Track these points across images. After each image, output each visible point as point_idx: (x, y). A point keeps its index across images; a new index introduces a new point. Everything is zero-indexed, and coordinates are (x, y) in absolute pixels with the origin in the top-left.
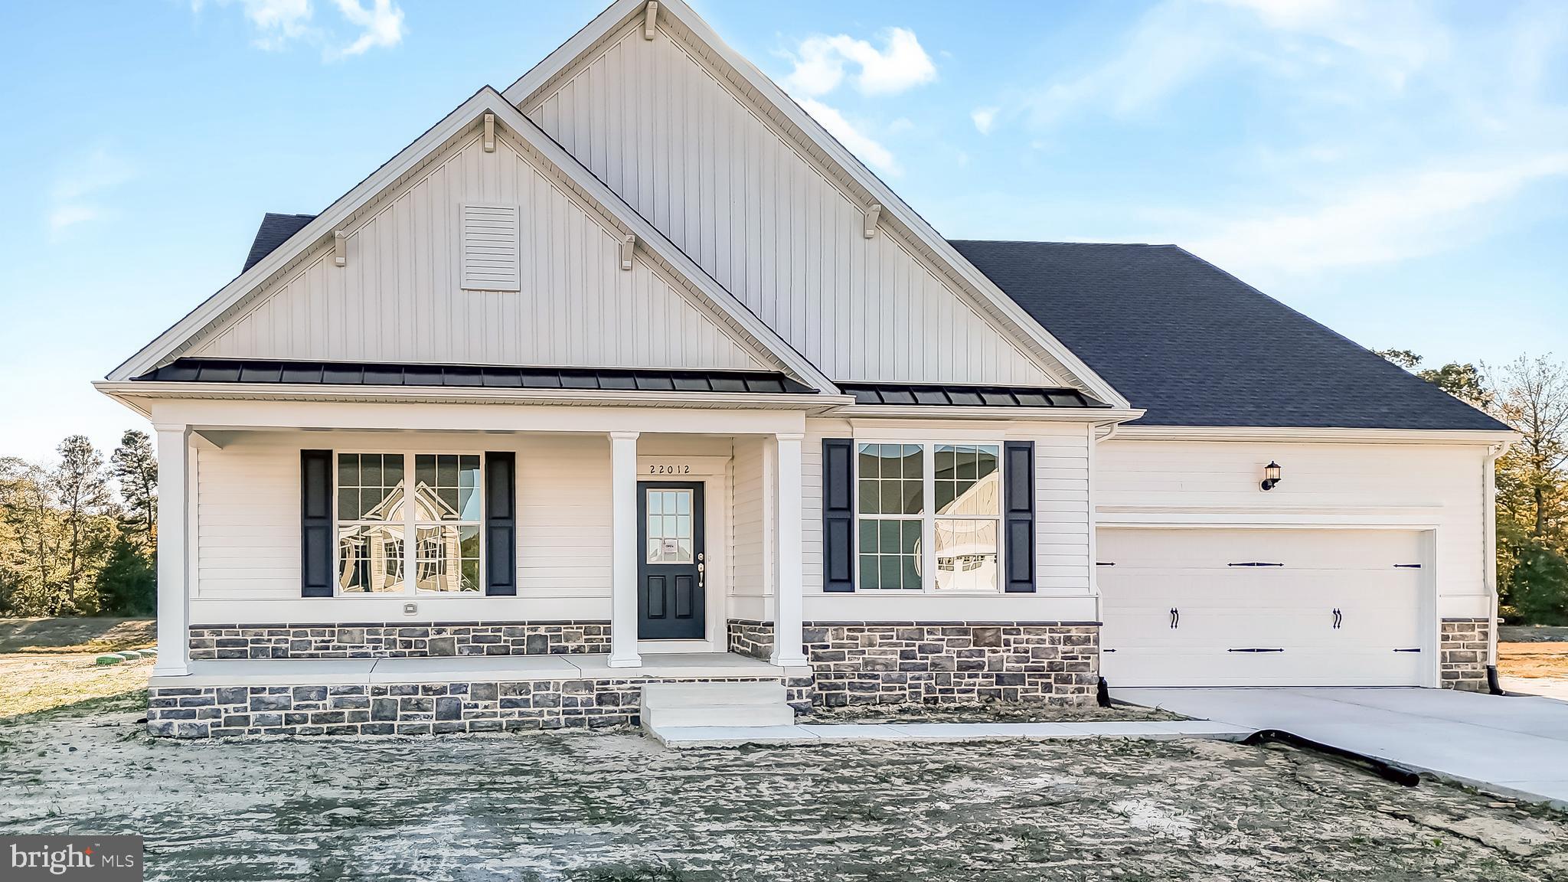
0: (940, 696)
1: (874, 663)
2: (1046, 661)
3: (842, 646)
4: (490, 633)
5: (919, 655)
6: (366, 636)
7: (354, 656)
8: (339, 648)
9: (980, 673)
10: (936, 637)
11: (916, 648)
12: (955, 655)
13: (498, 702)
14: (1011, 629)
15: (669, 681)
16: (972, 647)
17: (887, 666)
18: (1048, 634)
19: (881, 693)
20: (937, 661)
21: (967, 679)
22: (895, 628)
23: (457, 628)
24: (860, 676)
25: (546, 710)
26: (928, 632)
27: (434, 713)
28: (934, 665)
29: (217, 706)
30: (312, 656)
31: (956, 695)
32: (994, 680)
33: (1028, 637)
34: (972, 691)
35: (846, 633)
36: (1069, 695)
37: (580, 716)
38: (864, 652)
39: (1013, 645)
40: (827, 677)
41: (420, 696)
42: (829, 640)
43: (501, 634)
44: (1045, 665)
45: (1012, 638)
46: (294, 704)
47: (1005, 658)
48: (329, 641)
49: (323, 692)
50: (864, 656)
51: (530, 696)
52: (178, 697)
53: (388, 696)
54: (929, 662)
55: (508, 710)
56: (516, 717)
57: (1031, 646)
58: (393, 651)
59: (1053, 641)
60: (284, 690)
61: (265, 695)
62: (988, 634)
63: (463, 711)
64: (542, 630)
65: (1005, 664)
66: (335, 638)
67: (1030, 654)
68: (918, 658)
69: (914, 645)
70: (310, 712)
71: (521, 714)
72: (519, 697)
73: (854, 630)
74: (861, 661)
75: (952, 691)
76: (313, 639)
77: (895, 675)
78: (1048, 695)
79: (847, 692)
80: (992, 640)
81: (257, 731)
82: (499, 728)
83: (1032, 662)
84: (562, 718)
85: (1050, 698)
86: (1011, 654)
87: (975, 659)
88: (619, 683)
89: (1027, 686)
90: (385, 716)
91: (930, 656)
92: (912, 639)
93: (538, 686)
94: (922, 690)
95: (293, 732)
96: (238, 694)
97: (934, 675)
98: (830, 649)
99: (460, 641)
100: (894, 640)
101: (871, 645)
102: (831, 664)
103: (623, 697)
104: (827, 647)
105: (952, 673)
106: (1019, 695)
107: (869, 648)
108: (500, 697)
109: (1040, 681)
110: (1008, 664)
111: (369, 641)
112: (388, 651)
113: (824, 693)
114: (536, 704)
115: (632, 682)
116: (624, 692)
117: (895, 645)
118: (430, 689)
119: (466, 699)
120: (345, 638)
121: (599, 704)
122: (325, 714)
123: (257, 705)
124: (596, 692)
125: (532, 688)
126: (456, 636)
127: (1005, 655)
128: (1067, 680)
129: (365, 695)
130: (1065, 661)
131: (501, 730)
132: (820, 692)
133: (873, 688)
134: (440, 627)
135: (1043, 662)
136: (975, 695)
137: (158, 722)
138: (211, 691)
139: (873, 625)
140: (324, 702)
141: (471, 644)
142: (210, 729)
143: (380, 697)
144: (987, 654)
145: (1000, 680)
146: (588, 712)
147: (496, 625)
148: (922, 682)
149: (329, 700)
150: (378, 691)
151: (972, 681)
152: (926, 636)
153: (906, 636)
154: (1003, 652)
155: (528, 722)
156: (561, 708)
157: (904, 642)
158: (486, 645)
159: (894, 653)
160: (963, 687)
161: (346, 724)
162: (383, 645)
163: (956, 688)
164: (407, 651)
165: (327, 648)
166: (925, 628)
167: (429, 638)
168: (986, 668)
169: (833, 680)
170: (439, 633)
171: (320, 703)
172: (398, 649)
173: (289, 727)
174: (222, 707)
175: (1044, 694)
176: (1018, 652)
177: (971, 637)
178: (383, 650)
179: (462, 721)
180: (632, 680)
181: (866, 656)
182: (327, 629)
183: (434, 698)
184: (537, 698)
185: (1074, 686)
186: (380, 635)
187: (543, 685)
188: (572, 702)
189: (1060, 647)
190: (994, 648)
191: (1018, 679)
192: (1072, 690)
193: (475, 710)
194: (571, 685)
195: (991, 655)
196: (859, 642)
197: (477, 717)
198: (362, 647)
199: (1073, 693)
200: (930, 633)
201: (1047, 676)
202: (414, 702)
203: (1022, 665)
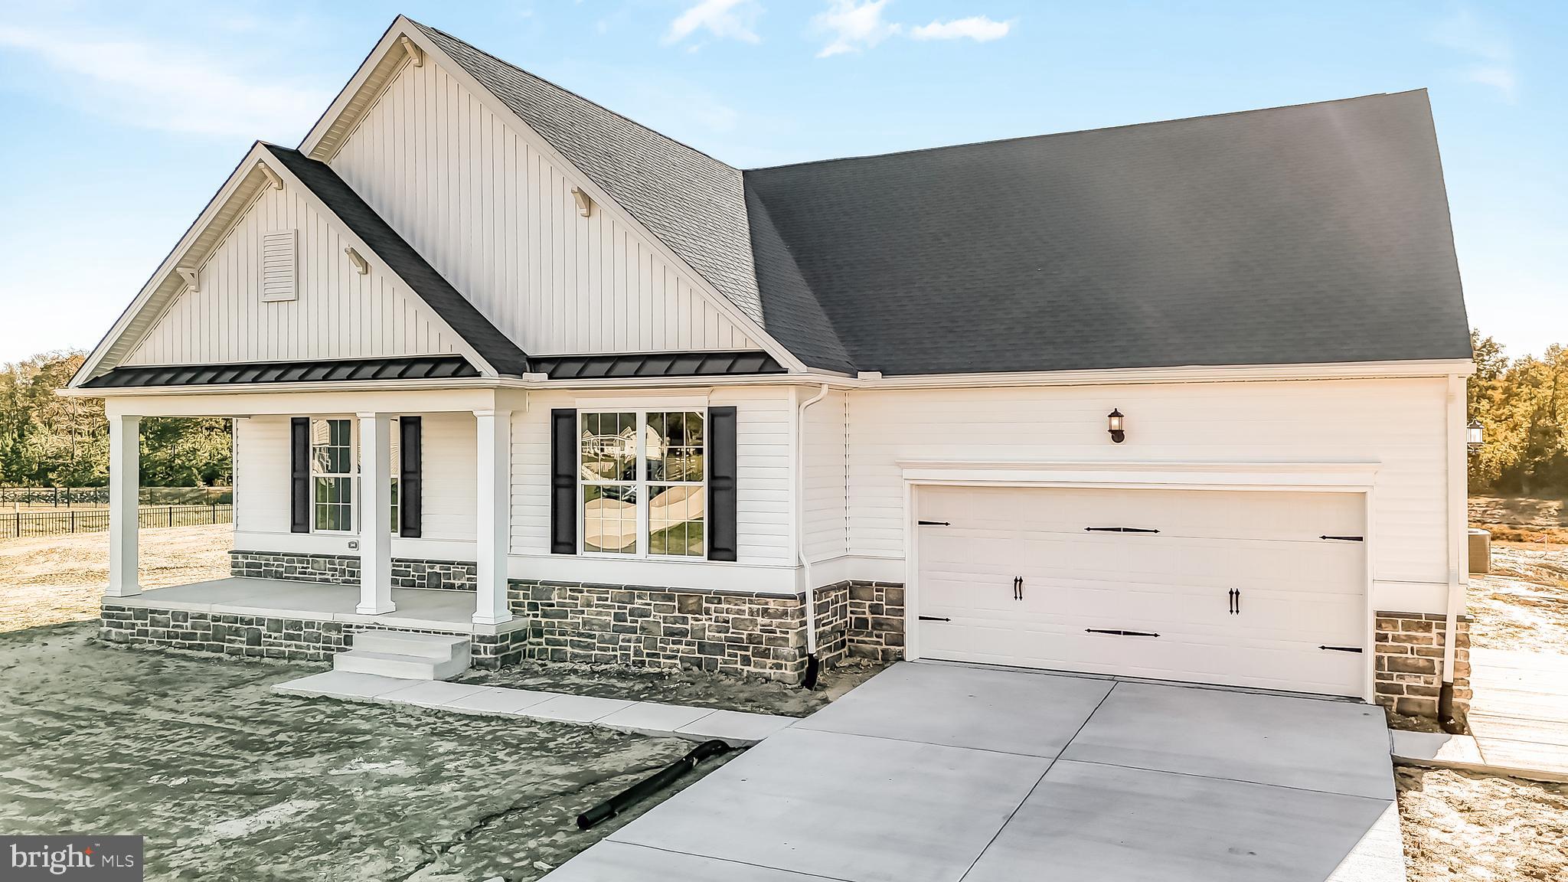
0: (647, 659)
1: (591, 623)
2: (746, 633)
3: (563, 605)
4: (404, 568)
5: (629, 618)
6: (328, 566)
7: (323, 581)
8: (312, 574)
9: (684, 640)
10: (644, 601)
11: (627, 611)
12: (661, 621)
13: (283, 634)
14: (718, 597)
15: (392, 629)
16: (676, 614)
17: (604, 626)
18: (748, 605)
19: (597, 652)
20: (645, 625)
21: (671, 646)
22: (610, 591)
24: (580, 635)
25: (309, 644)
26: (637, 596)
27: (245, 639)
28: (643, 629)
30: (296, 578)
31: (662, 660)
32: (696, 648)
33: (728, 606)
34: (675, 657)
35: (569, 593)
36: (767, 671)
37: (332, 653)
38: (583, 612)
39: (714, 615)
40: (552, 633)
41: (238, 625)
42: (555, 599)
43: (411, 570)
44: (744, 637)
45: (713, 606)
46: (172, 623)
47: (707, 626)
48: (306, 568)
49: (186, 616)
50: (583, 616)
51: (302, 632)
52: (115, 612)
53: (221, 623)
54: (638, 625)
55: (289, 642)
57: (731, 616)
58: (344, 578)
59: (751, 613)
60: (166, 612)
61: (158, 615)
62: (690, 602)
63: (263, 639)
64: (437, 569)
65: (707, 633)
67: (730, 625)
68: (629, 621)
69: (625, 608)
70: (180, 631)
71: (295, 646)
72: (296, 633)
73: (575, 590)
74: (580, 621)
75: (657, 655)
76: (298, 565)
77: (609, 635)
78: (746, 668)
79: (569, 649)
80: (694, 607)
81: (153, 642)
83: (732, 633)
84: (321, 652)
85: (748, 671)
86: (712, 623)
87: (678, 626)
89: (726, 658)
90: (219, 639)
91: (640, 620)
92: (624, 602)
93: (306, 624)
94: (632, 653)
95: (170, 645)
96: (142, 614)
97: (643, 638)
98: (556, 608)
100: (609, 602)
101: (589, 605)
102: (556, 621)
104: (552, 605)
105: (659, 638)
106: (719, 665)
107: (588, 609)
108: (284, 631)
109: (739, 652)
110: (710, 634)
111: (330, 569)
112: (341, 578)
113: (550, 648)
114: (306, 639)
115: (367, 626)
117: (609, 607)
118: (244, 620)
119: (264, 630)
120: (315, 565)
122: (186, 633)
123: (154, 623)
124: (342, 633)
125: (303, 626)
127: (707, 623)
128: (765, 654)
129: (208, 621)
130: (764, 634)
131: (283, 659)
132: (547, 647)
133: (590, 646)
135: (743, 634)
136: (678, 662)
137: (105, 629)
138: (131, 609)
139: (592, 587)
140: (186, 624)
142: (129, 638)
143: (217, 624)
144: (690, 621)
145: (702, 648)
146: (336, 649)
147: (408, 562)
148: (632, 645)
150: (216, 619)
151: (675, 647)
152: (636, 600)
153: (618, 599)
154: (706, 620)
155: (300, 653)
156: (321, 644)
157: (617, 604)
158: (401, 578)
159: (609, 614)
160: (668, 653)
161: (198, 642)
162: (338, 573)
163: (661, 653)
164: (352, 578)
165: (306, 573)
166: (636, 592)
168: (689, 636)
169: (557, 637)
171: (185, 624)
172: (347, 578)
173: (169, 640)
174: (136, 622)
175: (743, 667)
176: (719, 622)
177: (676, 604)
178: (338, 577)
179: (262, 647)
181: (585, 616)
182: (306, 558)
183: (246, 627)
184: (306, 634)
186: (335, 565)
187: (310, 624)
188: (328, 640)
189: (760, 619)
190: (697, 616)
191: (719, 649)
192: (771, 665)
193: (270, 640)
194: (329, 626)
195: (695, 623)
196: (578, 602)
197: (270, 645)
198: (325, 574)
199: (771, 668)
200: (639, 597)
201: (746, 649)
202: (233, 629)
203: (723, 635)
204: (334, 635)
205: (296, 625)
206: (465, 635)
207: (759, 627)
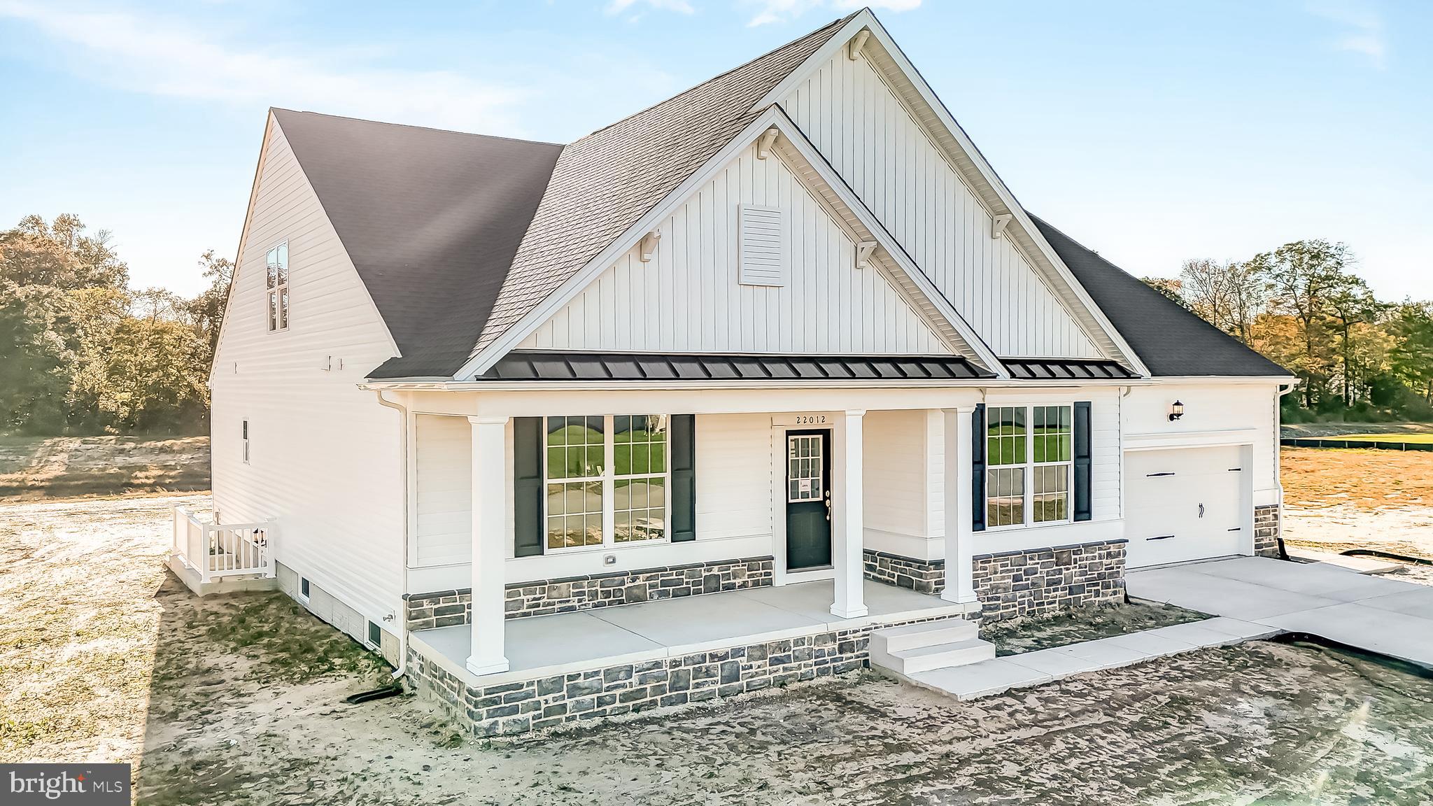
0: (1036, 609)
1: (998, 587)
2: (1096, 572)
4: (674, 577)
5: (1024, 578)
7: (562, 610)
8: (549, 604)
9: (1060, 586)
10: (1034, 562)
11: (1022, 572)
12: (1045, 575)
13: (768, 660)
14: (1077, 550)
15: (888, 626)
16: (1055, 566)
17: (1006, 590)
18: (1097, 552)
19: (1002, 611)
20: (1035, 581)
21: (1052, 593)
22: (1010, 557)
23: (649, 575)
24: (989, 600)
25: (803, 663)
26: (1029, 558)
27: (719, 678)
28: (1033, 584)
29: (537, 698)
30: (525, 614)
31: (1046, 606)
32: (1067, 591)
33: (1087, 555)
34: (1055, 602)
35: (980, 565)
36: (1110, 598)
37: (827, 665)
38: (990, 579)
39: (1079, 563)
41: (708, 664)
43: (683, 577)
44: (1096, 575)
45: (1078, 557)
46: (605, 685)
47: (1074, 573)
48: (539, 599)
49: (629, 671)
50: (991, 582)
51: (791, 653)
52: (502, 694)
53: (683, 667)
54: (1030, 582)
55: (775, 667)
56: (781, 673)
57: (1088, 562)
58: (596, 602)
59: (1100, 557)
60: (597, 673)
61: (580, 681)
62: (1065, 556)
63: (741, 672)
64: (715, 571)
65: (1074, 578)
66: (546, 595)
67: (1088, 569)
68: (1024, 580)
69: (1021, 570)
70: (618, 692)
71: (785, 669)
72: (783, 654)
73: (985, 562)
74: (988, 587)
75: (1043, 604)
76: (525, 598)
77: (1010, 594)
78: (1097, 599)
80: (1066, 560)
81: (574, 718)
82: (768, 684)
83: (1090, 575)
84: (815, 668)
85: (1100, 602)
86: (1077, 570)
87: (1057, 576)
88: (855, 632)
89: (1086, 594)
90: (680, 687)
91: (1030, 577)
92: (1020, 565)
93: (796, 643)
94: (1026, 606)
95: (604, 712)
96: (557, 682)
97: (1033, 592)
99: (651, 586)
100: (1009, 568)
101: (996, 573)
103: (857, 644)
105: (1043, 589)
106: (1083, 602)
107: (994, 575)
108: (769, 656)
109: (1093, 588)
110: (1076, 578)
111: (575, 595)
112: (591, 602)
114: (796, 658)
115: (863, 630)
116: (857, 639)
117: (1010, 570)
118: (716, 656)
119: (743, 661)
120: (554, 593)
121: (841, 653)
122: (631, 692)
123: (574, 691)
124: (838, 642)
125: (792, 645)
126: (647, 583)
127: (1074, 571)
128: (1108, 586)
129: (664, 668)
130: (1107, 571)
131: (768, 687)
133: (997, 608)
134: (635, 574)
137: (485, 723)
138: (532, 683)
139: (996, 556)
140: (630, 680)
141: (660, 589)
142: (531, 722)
143: (677, 669)
144: (1064, 572)
145: (1071, 591)
146: (834, 660)
147: (679, 569)
148: (1026, 599)
149: (635, 679)
150: (675, 664)
151: (1055, 594)
152: (1028, 561)
153: (1016, 564)
154: (1074, 567)
155: (790, 676)
156: (814, 660)
157: (1015, 568)
158: (671, 588)
159: (1009, 577)
160: (1049, 600)
161: (649, 699)
162: (586, 597)
163: (1046, 601)
164: (607, 600)
165: (538, 605)
166: (1028, 555)
167: (626, 587)
168: (1063, 583)
170: (633, 582)
171: (627, 682)
172: (599, 600)
173: (600, 709)
174: (542, 699)
175: (1095, 599)
176: (1082, 568)
177: (1054, 560)
178: (587, 602)
179: (741, 682)
180: (864, 628)
181: (993, 582)
182: (538, 587)
183: (719, 663)
184: (796, 654)
185: (1112, 590)
186: (584, 588)
187: (800, 641)
188: (821, 653)
189: (1104, 561)
190: (1067, 566)
191: (1081, 589)
192: (1110, 593)
193: (751, 671)
194: (820, 638)
195: (1066, 572)
196: (987, 571)
197: (751, 677)
198: (568, 601)
199: (1111, 595)
200: (1031, 559)
201: (1097, 584)
202: (704, 670)
203: (1083, 578)
204: (830, 646)
205: (783, 646)
206: (956, 615)
207: (1104, 567)
